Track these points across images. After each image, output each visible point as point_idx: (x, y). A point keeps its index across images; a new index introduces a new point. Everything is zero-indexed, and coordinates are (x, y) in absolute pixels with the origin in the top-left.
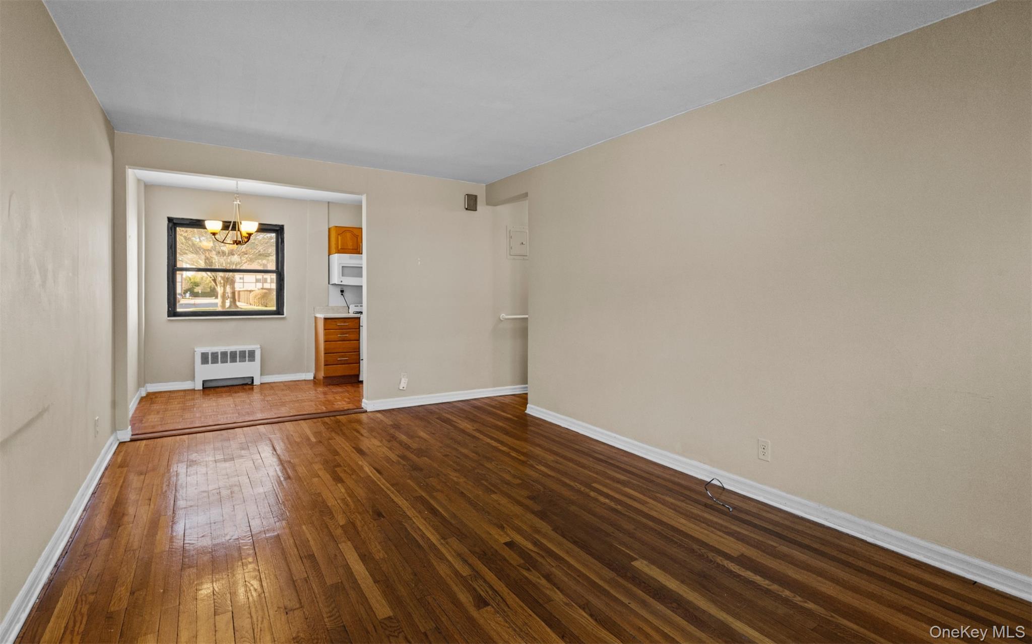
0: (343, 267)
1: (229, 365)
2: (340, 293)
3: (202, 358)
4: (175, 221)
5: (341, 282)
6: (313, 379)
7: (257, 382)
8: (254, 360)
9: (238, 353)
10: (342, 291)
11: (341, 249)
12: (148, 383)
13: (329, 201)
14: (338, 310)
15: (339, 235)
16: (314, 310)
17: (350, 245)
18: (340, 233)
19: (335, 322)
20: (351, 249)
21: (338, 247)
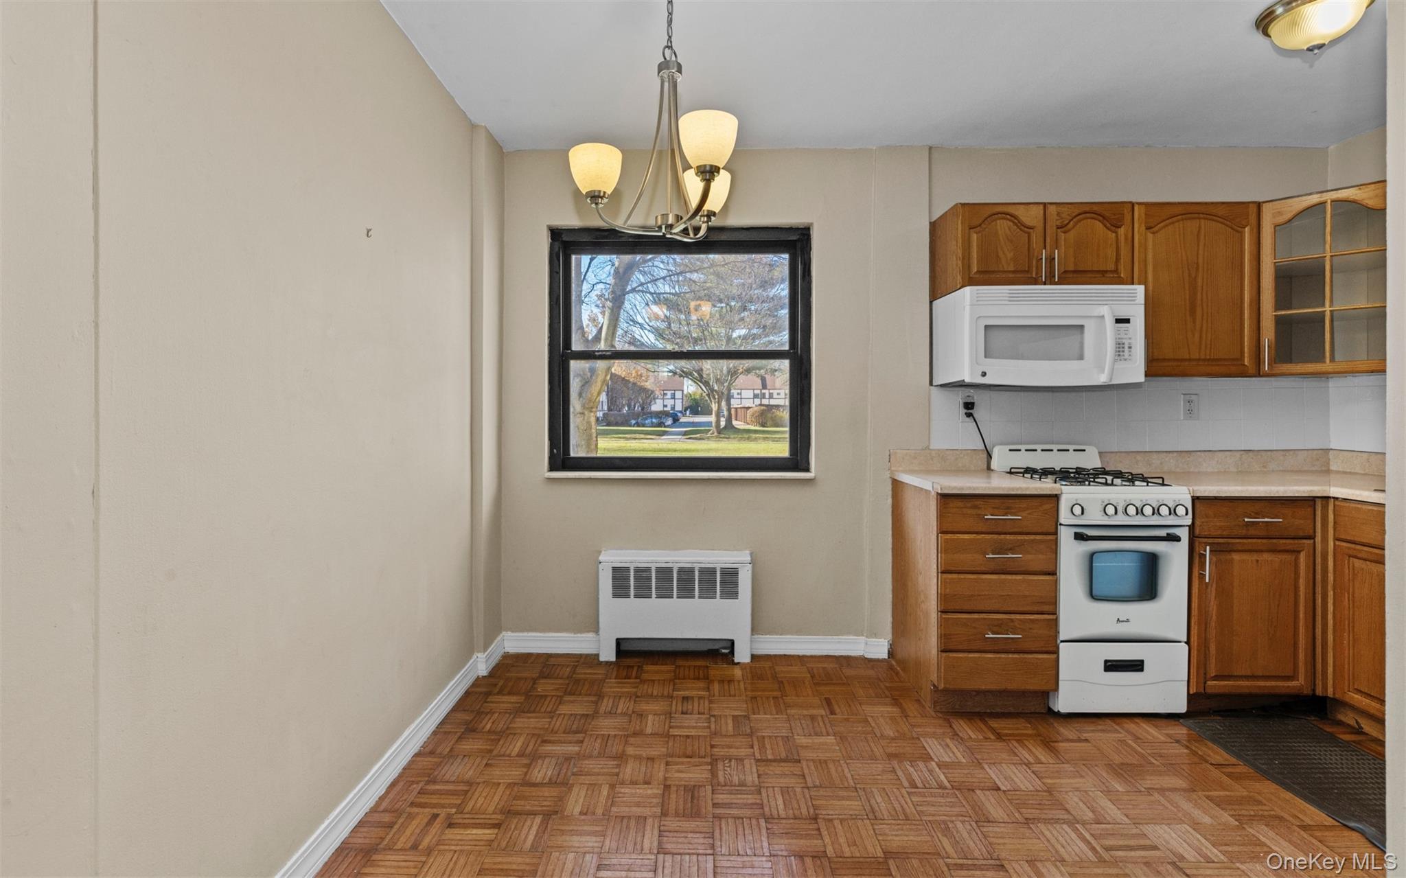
0: (986, 327)
1: (675, 604)
2: (963, 411)
3: (613, 582)
4: (565, 238)
5: (984, 374)
6: (886, 656)
7: (742, 655)
8: (734, 596)
9: (697, 574)
10: (969, 406)
11: (978, 272)
12: (507, 630)
13: (930, 143)
14: (956, 459)
15: (974, 230)
16: (891, 460)
17: (1009, 259)
18: (978, 223)
19: (976, 507)
20: (1010, 272)
21: (969, 267)
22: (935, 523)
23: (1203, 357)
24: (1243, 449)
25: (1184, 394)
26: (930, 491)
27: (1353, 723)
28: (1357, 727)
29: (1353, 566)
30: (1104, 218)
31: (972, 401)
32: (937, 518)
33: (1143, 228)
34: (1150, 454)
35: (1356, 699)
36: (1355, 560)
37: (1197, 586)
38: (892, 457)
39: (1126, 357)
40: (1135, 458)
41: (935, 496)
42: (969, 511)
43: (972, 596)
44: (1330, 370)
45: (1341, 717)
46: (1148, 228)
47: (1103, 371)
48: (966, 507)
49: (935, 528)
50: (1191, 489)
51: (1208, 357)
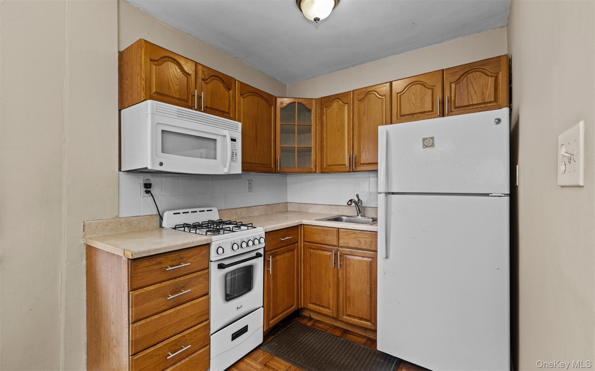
0: (163, 131)
2: (143, 189)
5: (161, 164)
10: (148, 186)
14: (139, 223)
15: (153, 62)
16: (85, 229)
17: (176, 90)
18: (157, 58)
19: (160, 263)
20: (176, 98)
21: (150, 88)
22: (126, 284)
23: (260, 163)
24: (266, 204)
25: (248, 180)
26: (121, 257)
27: (308, 315)
28: (309, 316)
29: (310, 251)
30: (224, 82)
31: (150, 183)
32: (128, 279)
33: (239, 94)
34: (237, 209)
35: (311, 306)
36: (311, 249)
37: (266, 277)
38: (86, 227)
39: (235, 160)
40: (231, 212)
41: (127, 262)
42: (155, 267)
43: (157, 331)
44: (297, 171)
45: (304, 314)
46: (241, 95)
47: (225, 167)
48: (153, 265)
49: (126, 287)
50: (264, 228)
51: (261, 163)
